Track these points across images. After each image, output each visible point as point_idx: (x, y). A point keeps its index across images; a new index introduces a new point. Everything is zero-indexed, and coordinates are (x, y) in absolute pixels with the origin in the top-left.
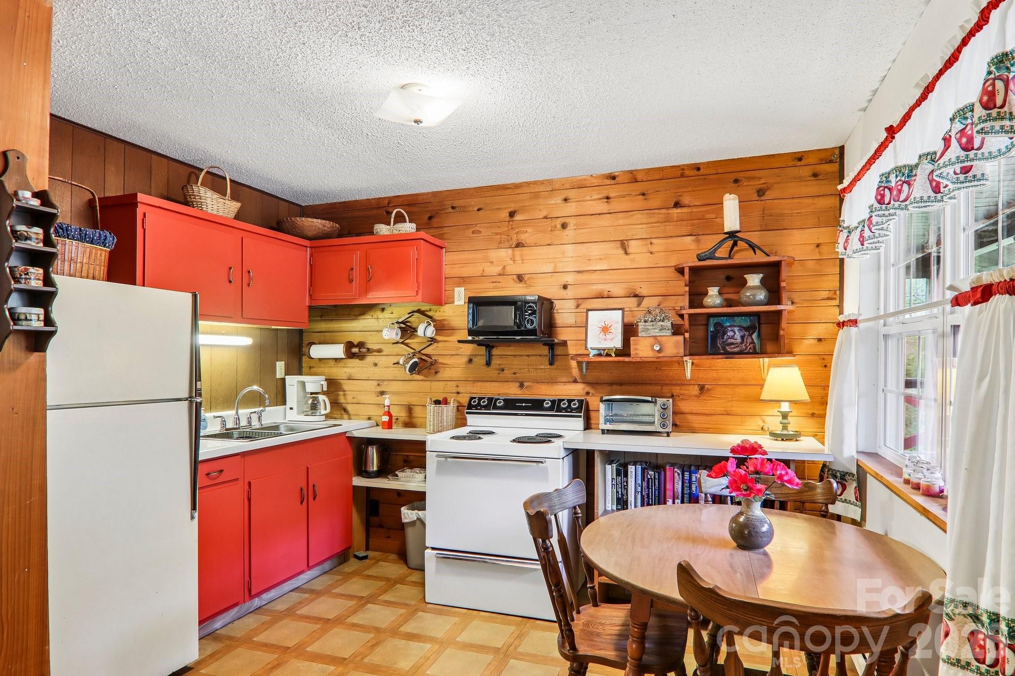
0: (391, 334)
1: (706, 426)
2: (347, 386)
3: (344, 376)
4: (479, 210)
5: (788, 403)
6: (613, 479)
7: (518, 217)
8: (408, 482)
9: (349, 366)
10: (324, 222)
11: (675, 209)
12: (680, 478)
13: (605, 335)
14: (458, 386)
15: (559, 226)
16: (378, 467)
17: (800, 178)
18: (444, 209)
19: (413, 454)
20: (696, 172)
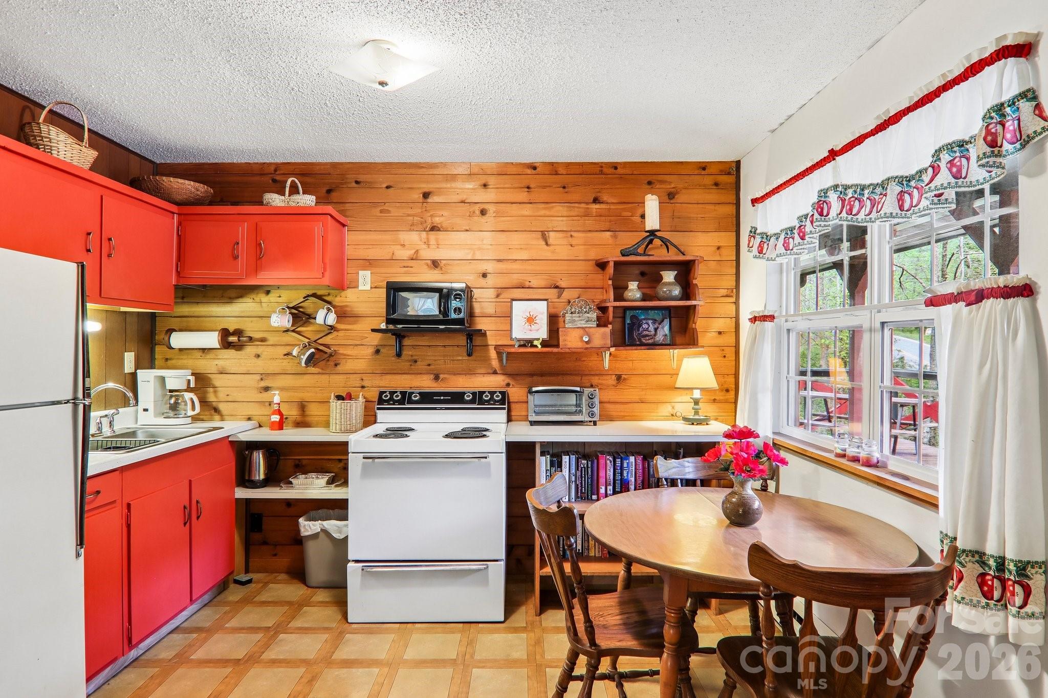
0: (281, 320)
1: (622, 414)
2: (218, 380)
3: (214, 370)
4: (388, 187)
5: (699, 390)
6: (547, 470)
7: (433, 199)
8: (306, 489)
9: (221, 357)
10: (197, 184)
11: (594, 204)
12: (611, 465)
13: (531, 326)
14: (362, 379)
15: (478, 212)
16: (266, 474)
17: (705, 185)
18: (346, 183)
19: (308, 457)
20: (613, 171)
